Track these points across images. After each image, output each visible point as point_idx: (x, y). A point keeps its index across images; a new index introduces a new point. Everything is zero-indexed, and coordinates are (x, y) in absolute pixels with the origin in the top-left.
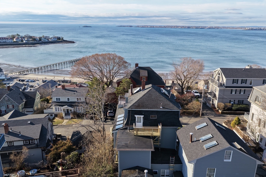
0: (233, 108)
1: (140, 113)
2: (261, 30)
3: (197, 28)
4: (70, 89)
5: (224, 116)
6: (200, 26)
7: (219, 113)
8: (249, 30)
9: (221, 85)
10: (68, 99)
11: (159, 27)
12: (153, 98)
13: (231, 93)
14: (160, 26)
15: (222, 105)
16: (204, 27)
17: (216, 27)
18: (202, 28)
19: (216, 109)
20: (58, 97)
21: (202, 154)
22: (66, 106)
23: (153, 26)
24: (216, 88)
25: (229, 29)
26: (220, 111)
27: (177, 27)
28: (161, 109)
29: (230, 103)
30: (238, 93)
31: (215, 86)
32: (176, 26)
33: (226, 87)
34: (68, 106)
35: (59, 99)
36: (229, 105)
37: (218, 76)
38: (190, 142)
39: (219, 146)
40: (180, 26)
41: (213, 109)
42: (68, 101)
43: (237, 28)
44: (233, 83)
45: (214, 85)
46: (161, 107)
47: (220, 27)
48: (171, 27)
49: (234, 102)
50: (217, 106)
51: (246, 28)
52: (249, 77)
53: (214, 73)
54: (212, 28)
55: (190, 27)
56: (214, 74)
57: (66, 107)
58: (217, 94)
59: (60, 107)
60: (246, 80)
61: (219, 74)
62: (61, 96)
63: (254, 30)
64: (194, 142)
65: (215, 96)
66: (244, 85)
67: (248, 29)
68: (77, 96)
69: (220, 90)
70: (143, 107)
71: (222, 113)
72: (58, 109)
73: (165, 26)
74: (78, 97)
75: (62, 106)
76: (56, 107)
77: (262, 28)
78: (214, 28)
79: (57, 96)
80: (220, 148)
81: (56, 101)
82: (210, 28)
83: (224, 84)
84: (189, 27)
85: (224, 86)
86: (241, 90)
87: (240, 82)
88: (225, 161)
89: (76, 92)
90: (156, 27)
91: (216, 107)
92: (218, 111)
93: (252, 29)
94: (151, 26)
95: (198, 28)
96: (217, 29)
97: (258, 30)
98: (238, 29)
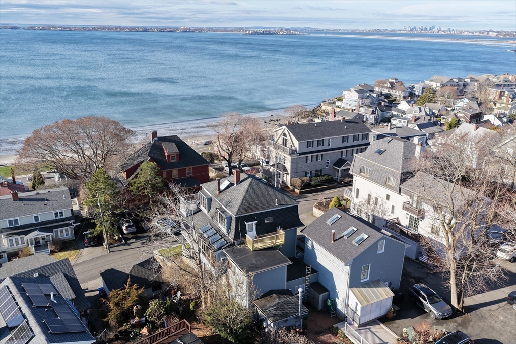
0: (313, 183)
1: (250, 218)
2: (270, 33)
3: (161, 30)
4: (31, 198)
5: (305, 198)
6: (167, 28)
7: (297, 193)
8: (252, 34)
9: (292, 152)
10: (36, 218)
11: (81, 30)
12: (260, 193)
13: (307, 162)
14: (83, 28)
15: (298, 182)
16: (174, 28)
17: (196, 30)
18: (171, 31)
19: (289, 188)
20: (13, 219)
21: (356, 251)
22: (37, 232)
23: (69, 28)
24: (284, 156)
25: (219, 32)
26: (297, 191)
27: (122, 28)
28: (276, 206)
29: (306, 176)
30: (314, 159)
31: (282, 154)
32: (120, 27)
33: (300, 154)
34: (40, 230)
35: (16, 221)
36: (306, 179)
37: (283, 139)
38: (332, 242)
39: (371, 238)
40: (127, 28)
41: (286, 189)
42: (35, 221)
43: (232, 31)
44: (308, 147)
45: (280, 153)
46: (276, 205)
47: (204, 30)
48: (108, 29)
49: (311, 175)
50: (291, 183)
51: (246, 31)
52: (326, 136)
53: (275, 133)
54: (190, 32)
55: (148, 29)
56: (275, 135)
57: (35, 234)
58: (288, 166)
59: (19, 237)
60: (323, 140)
61: (285, 135)
62: (20, 215)
63: (261, 34)
64: (336, 240)
65: (285, 169)
66: (321, 148)
67: (251, 32)
68: (54, 209)
69: (292, 159)
70: (254, 209)
71: (301, 193)
72: (16, 240)
73: (94, 28)
74: (56, 211)
75: (26, 233)
76: (10, 238)
77: (272, 31)
78: (193, 32)
79: (11, 217)
80: (374, 239)
81: (8, 226)
82: (185, 31)
83: (296, 150)
84: (145, 30)
85: (297, 152)
86: (317, 155)
87: (315, 144)
88: (378, 253)
89: (48, 200)
90: (76, 29)
91: (289, 185)
92: (293, 191)
93: (257, 33)
94: (64, 28)
95: (164, 31)
96: (199, 32)
97: (266, 34)
98: (234, 32)
